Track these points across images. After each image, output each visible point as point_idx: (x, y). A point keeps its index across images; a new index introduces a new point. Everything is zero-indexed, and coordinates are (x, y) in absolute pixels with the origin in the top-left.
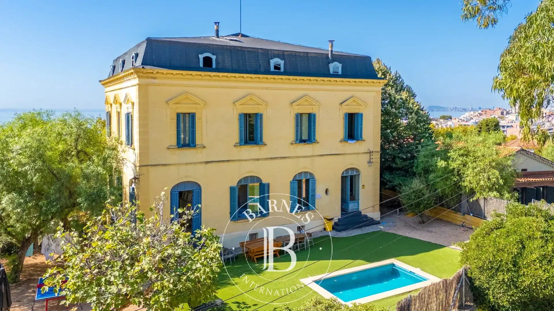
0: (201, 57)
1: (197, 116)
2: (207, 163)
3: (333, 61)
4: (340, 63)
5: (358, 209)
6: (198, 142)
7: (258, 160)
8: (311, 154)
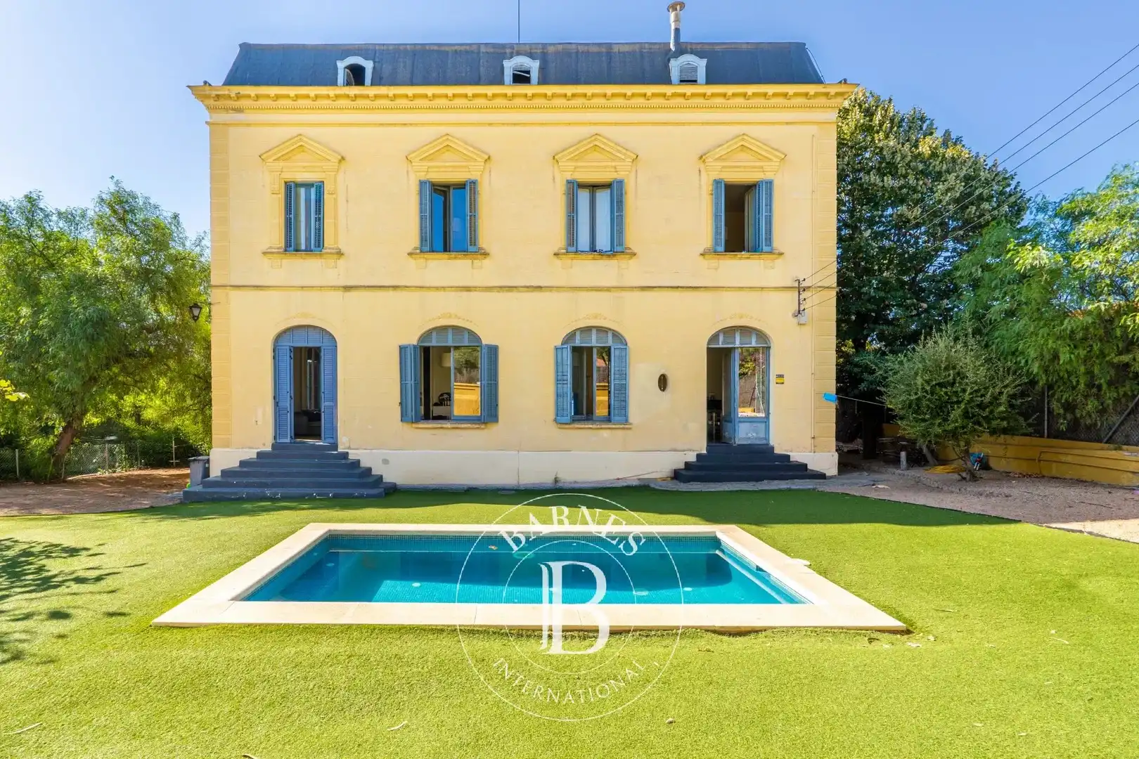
0: (341, 65)
1: (327, 188)
2: (347, 288)
3: (681, 50)
4: (701, 57)
5: (767, 438)
6: (329, 241)
7: (468, 289)
8: (614, 284)
